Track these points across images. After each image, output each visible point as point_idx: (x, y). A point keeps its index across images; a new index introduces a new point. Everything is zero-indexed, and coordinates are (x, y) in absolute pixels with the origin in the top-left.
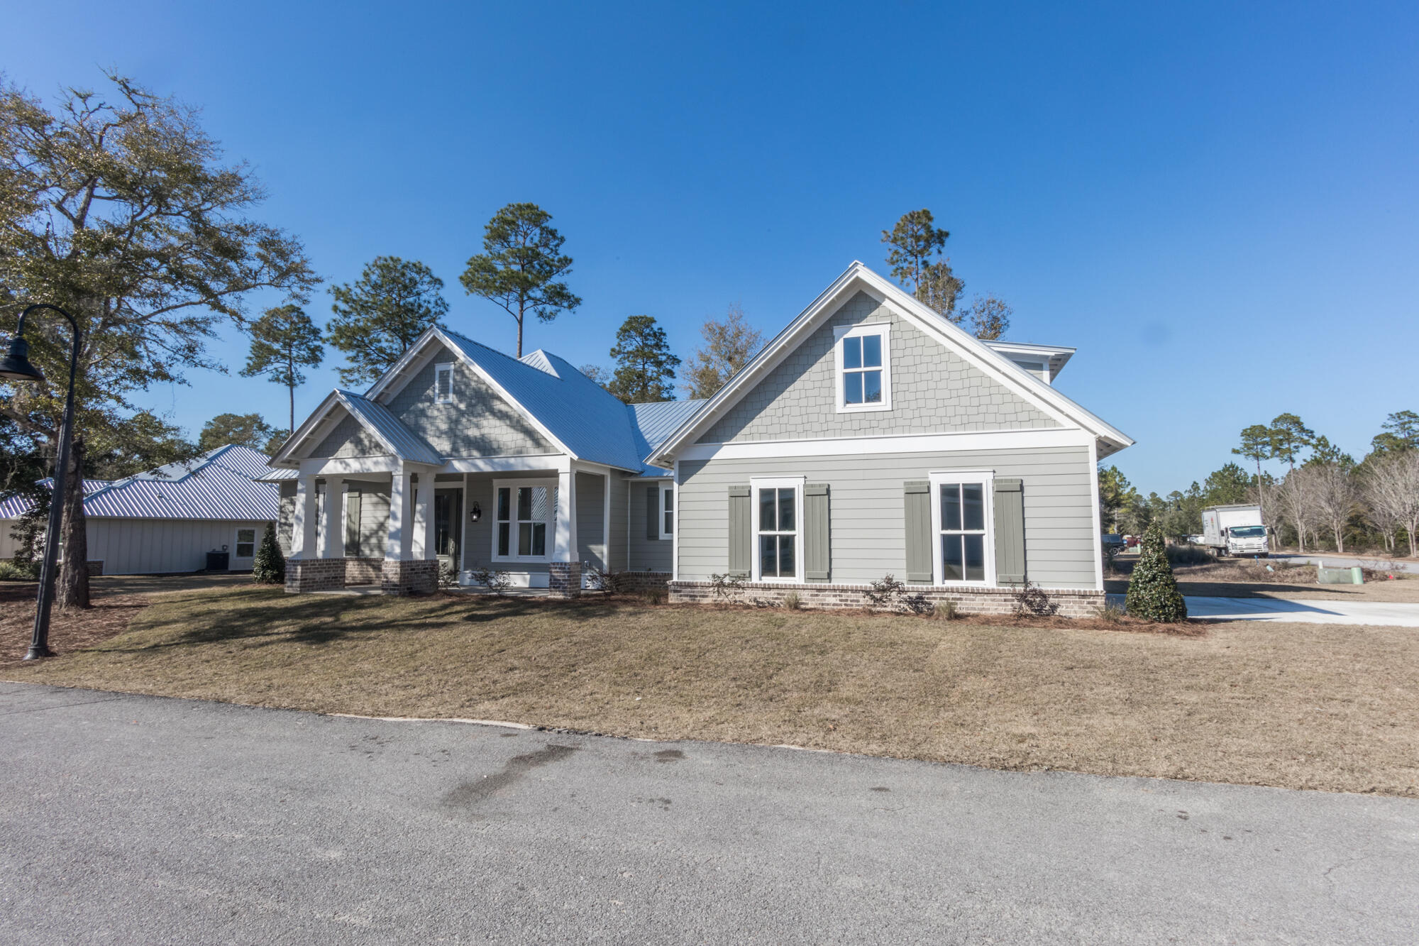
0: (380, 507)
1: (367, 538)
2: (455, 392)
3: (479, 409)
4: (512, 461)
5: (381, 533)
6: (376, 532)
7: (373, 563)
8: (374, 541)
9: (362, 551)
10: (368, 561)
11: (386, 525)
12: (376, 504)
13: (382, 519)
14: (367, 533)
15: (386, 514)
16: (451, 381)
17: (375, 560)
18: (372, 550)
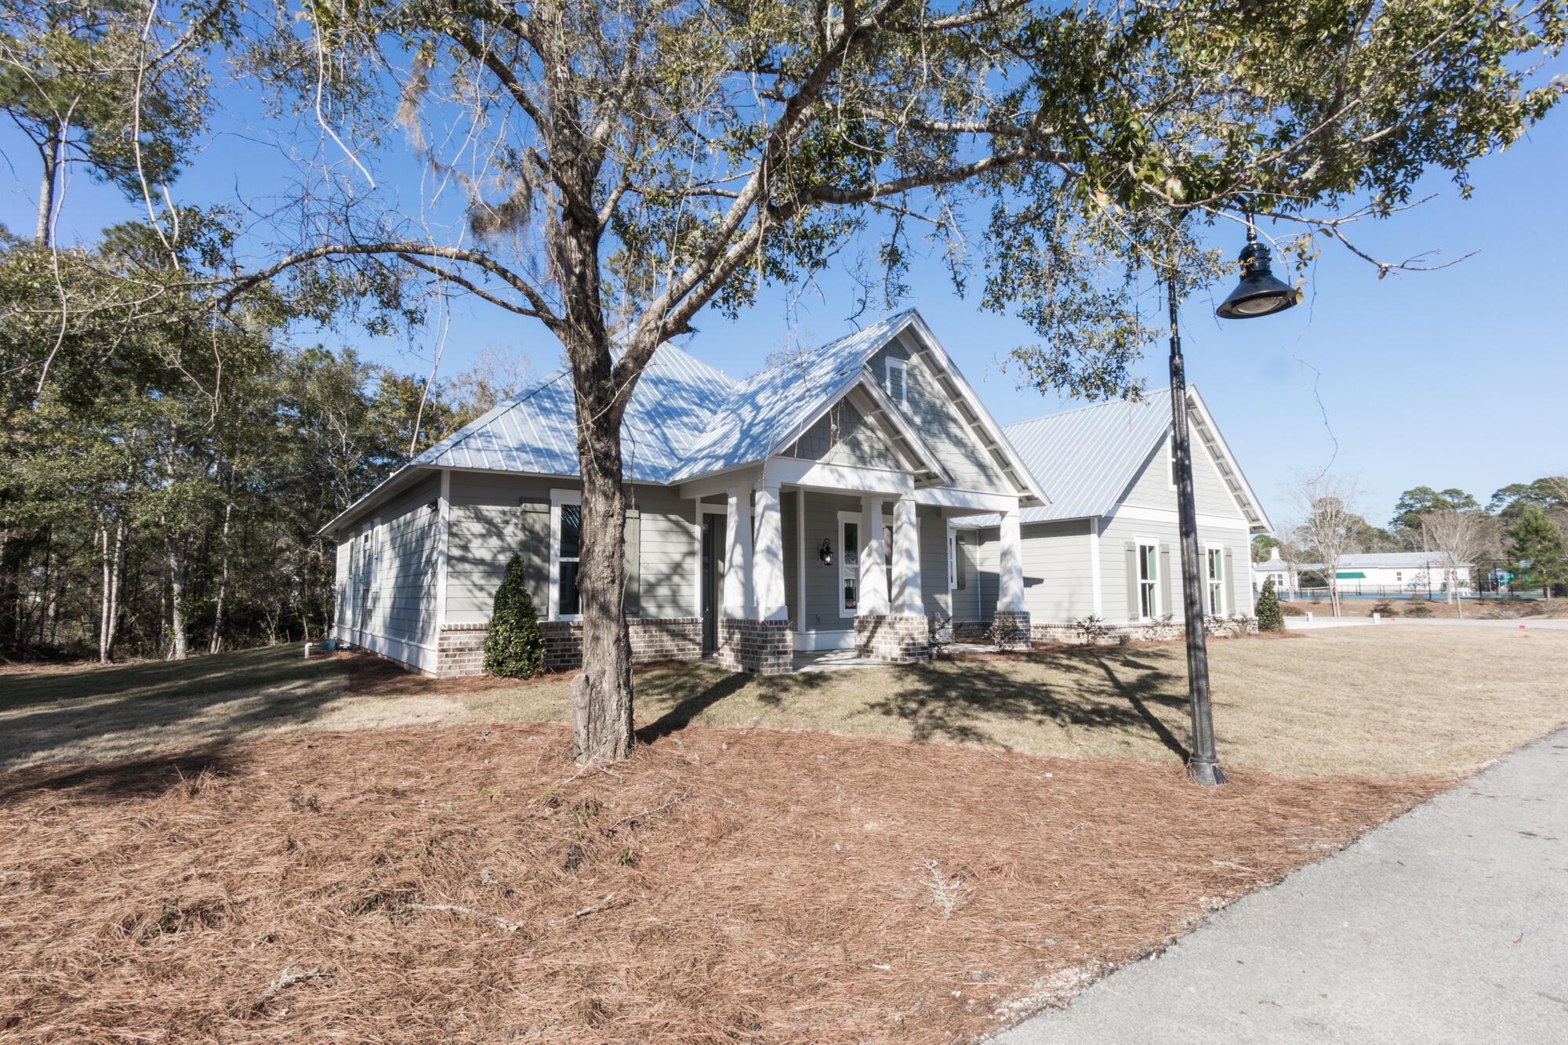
0: (674, 537)
1: (651, 587)
2: (909, 400)
3: (935, 428)
4: (968, 496)
5: (676, 579)
6: (668, 577)
7: (672, 627)
8: (663, 591)
9: (643, 609)
10: (661, 625)
11: (686, 566)
12: (665, 533)
13: (677, 558)
14: (652, 579)
15: (684, 548)
16: (904, 384)
17: (670, 622)
18: (660, 607)
